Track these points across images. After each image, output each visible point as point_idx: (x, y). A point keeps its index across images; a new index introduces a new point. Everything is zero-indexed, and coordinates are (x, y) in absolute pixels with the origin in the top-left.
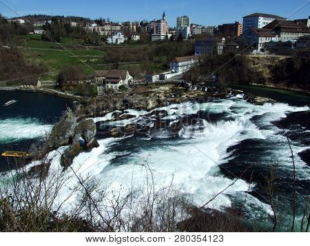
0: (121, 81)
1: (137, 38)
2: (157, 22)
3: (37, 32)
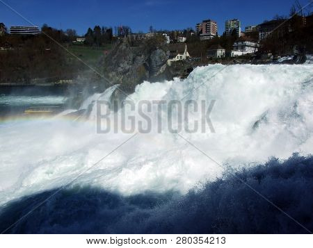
0: (179, 55)
1: (184, 39)
2: (206, 21)
3: (79, 40)
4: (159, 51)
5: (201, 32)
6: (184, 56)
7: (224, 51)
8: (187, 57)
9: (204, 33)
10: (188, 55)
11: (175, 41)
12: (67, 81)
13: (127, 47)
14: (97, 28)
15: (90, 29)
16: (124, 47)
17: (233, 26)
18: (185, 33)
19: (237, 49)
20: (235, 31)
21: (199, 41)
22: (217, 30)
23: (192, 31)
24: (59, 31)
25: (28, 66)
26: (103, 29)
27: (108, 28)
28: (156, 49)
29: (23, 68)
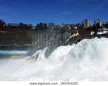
0: (74, 34)
2: (86, 20)
3: (33, 28)
4: (66, 33)
5: (84, 25)
6: (77, 35)
7: (94, 32)
8: (78, 35)
9: (85, 25)
10: (78, 34)
11: (73, 28)
12: (28, 45)
13: (53, 31)
14: (41, 23)
15: (38, 24)
16: (52, 31)
17: (97, 22)
18: (77, 25)
19: (100, 31)
20: (98, 24)
21: (83, 28)
22: (90, 24)
23: (80, 24)
24: (26, 25)
25: (13, 38)
26: (43, 24)
27: (45, 23)
28: (65, 32)
29: (11, 39)
